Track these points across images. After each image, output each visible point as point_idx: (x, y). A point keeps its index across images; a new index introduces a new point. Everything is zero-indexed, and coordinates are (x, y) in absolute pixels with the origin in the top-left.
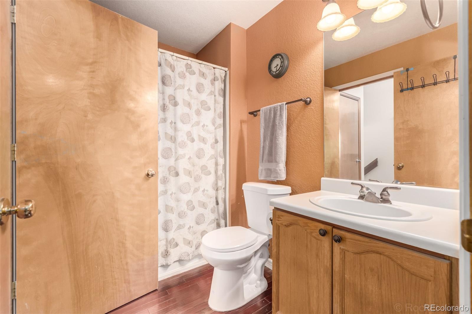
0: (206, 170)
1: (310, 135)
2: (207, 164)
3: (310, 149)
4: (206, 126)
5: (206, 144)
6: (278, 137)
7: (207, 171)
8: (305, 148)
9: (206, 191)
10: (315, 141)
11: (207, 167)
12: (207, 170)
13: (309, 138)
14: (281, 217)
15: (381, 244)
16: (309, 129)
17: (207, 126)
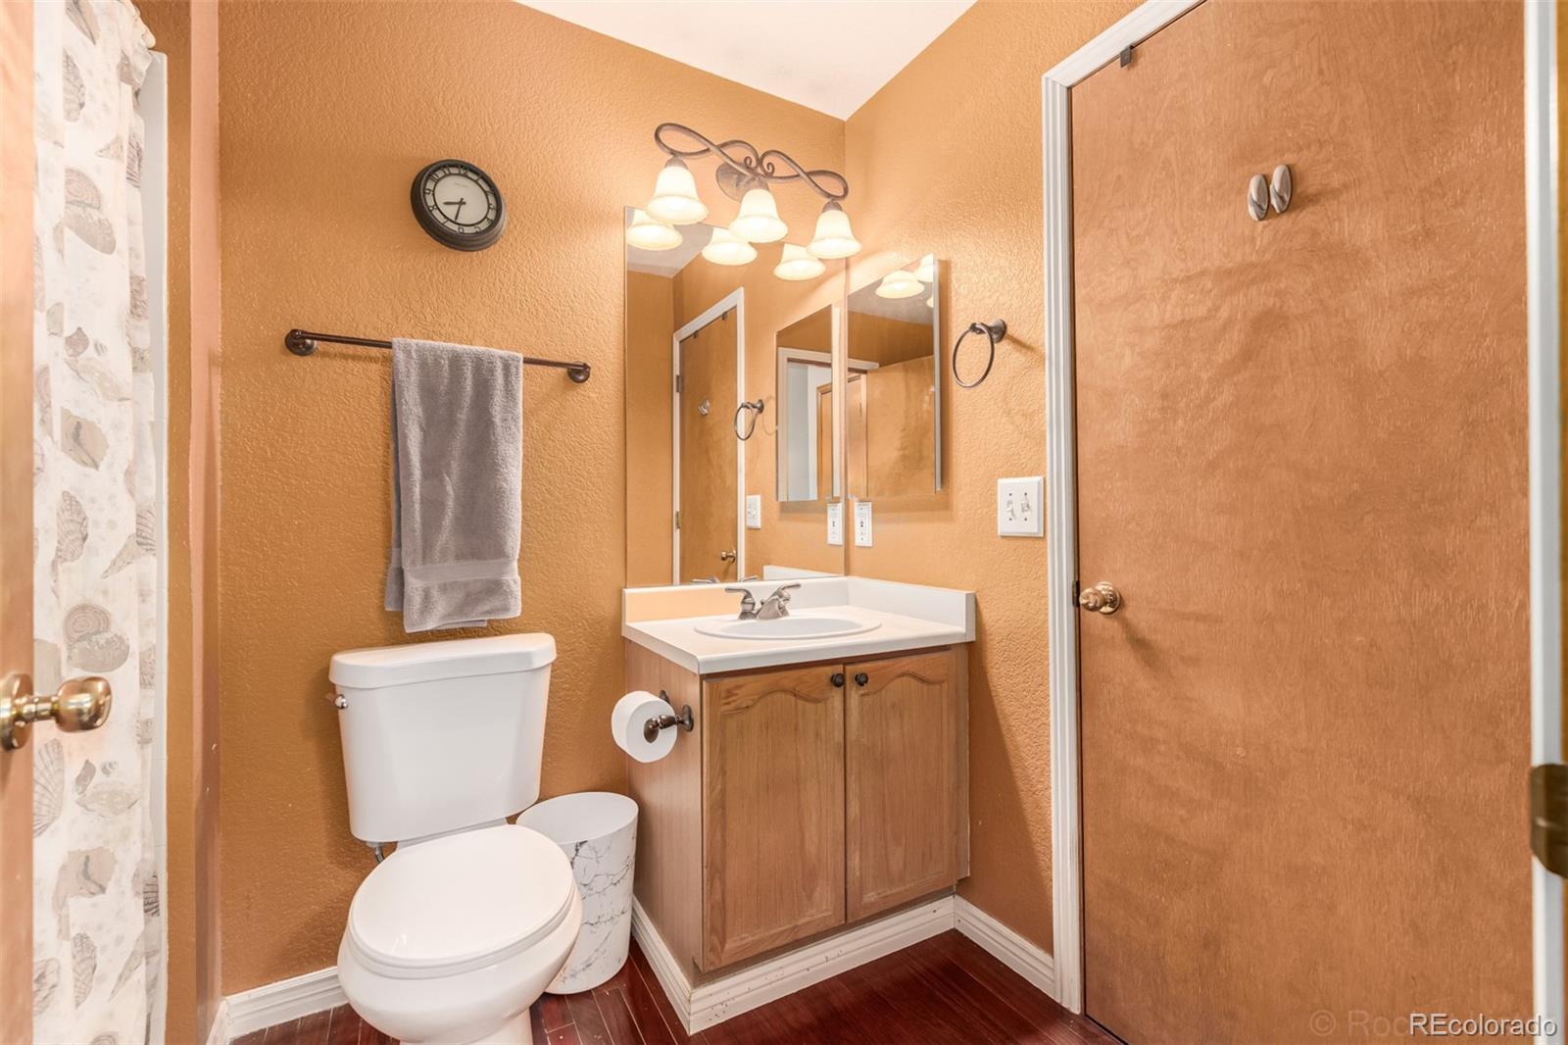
0: (102, 639)
1: (585, 473)
2: (105, 593)
3: (585, 513)
4: (96, 346)
5: (96, 466)
6: (507, 467)
7: (108, 642)
8: (566, 510)
9: (99, 776)
10: (598, 491)
11: (103, 619)
12: (108, 635)
13: (580, 481)
14: (736, 692)
15: (906, 660)
16: (581, 454)
17: (99, 348)
